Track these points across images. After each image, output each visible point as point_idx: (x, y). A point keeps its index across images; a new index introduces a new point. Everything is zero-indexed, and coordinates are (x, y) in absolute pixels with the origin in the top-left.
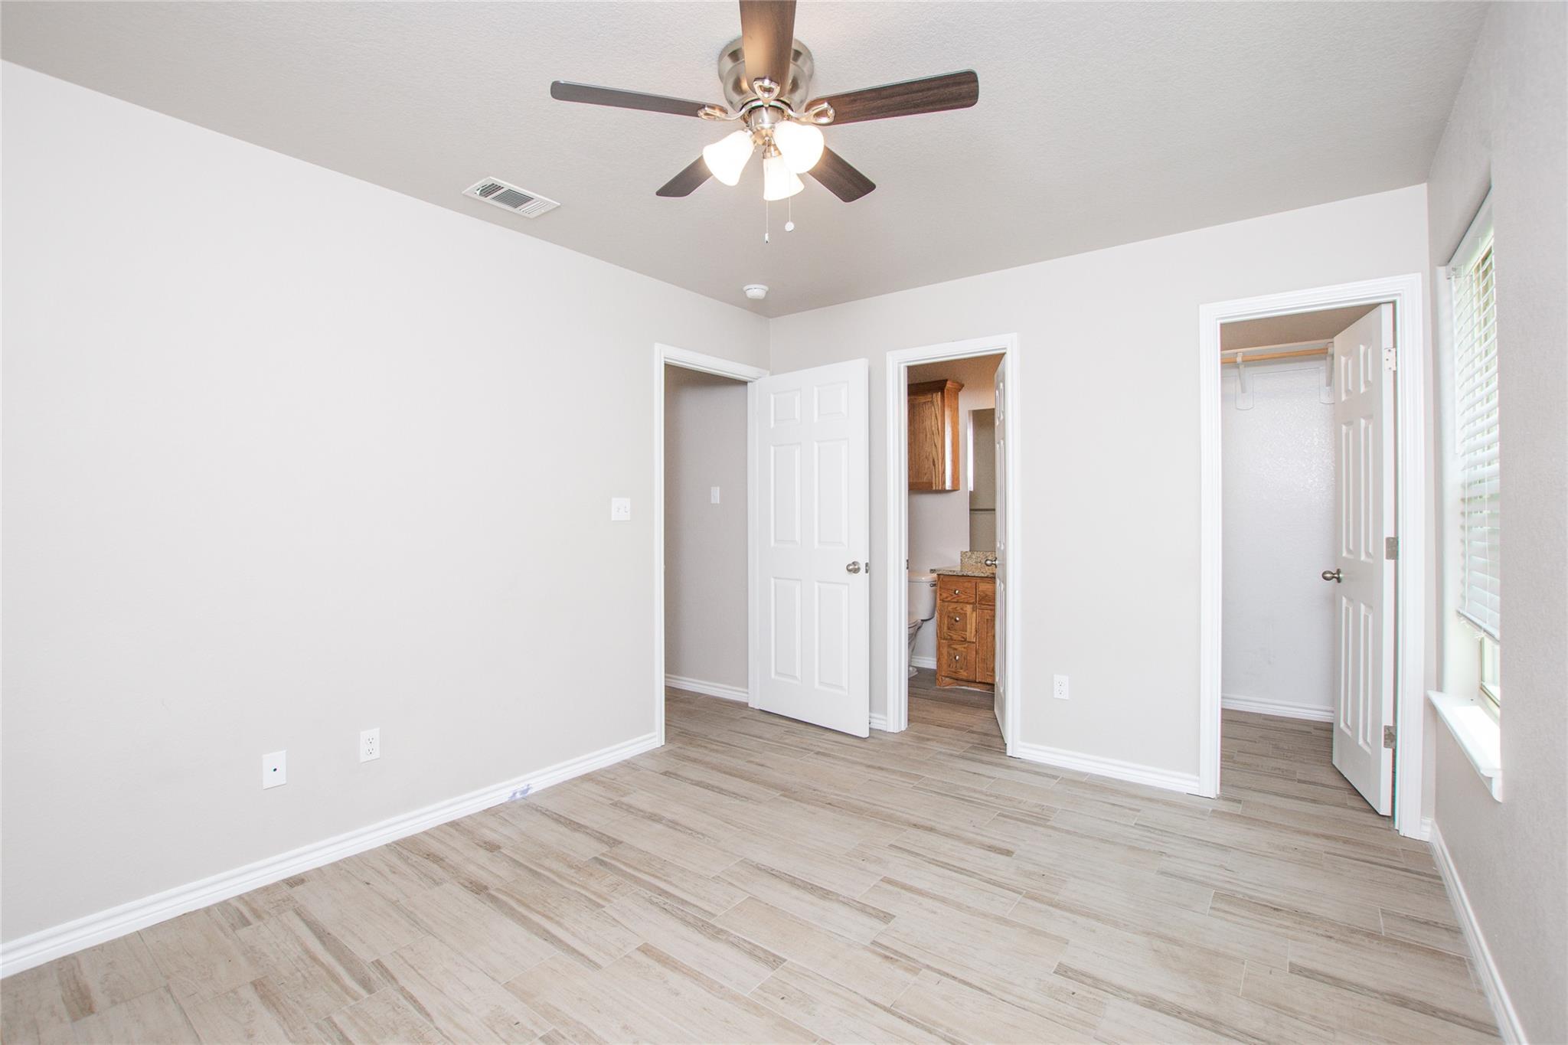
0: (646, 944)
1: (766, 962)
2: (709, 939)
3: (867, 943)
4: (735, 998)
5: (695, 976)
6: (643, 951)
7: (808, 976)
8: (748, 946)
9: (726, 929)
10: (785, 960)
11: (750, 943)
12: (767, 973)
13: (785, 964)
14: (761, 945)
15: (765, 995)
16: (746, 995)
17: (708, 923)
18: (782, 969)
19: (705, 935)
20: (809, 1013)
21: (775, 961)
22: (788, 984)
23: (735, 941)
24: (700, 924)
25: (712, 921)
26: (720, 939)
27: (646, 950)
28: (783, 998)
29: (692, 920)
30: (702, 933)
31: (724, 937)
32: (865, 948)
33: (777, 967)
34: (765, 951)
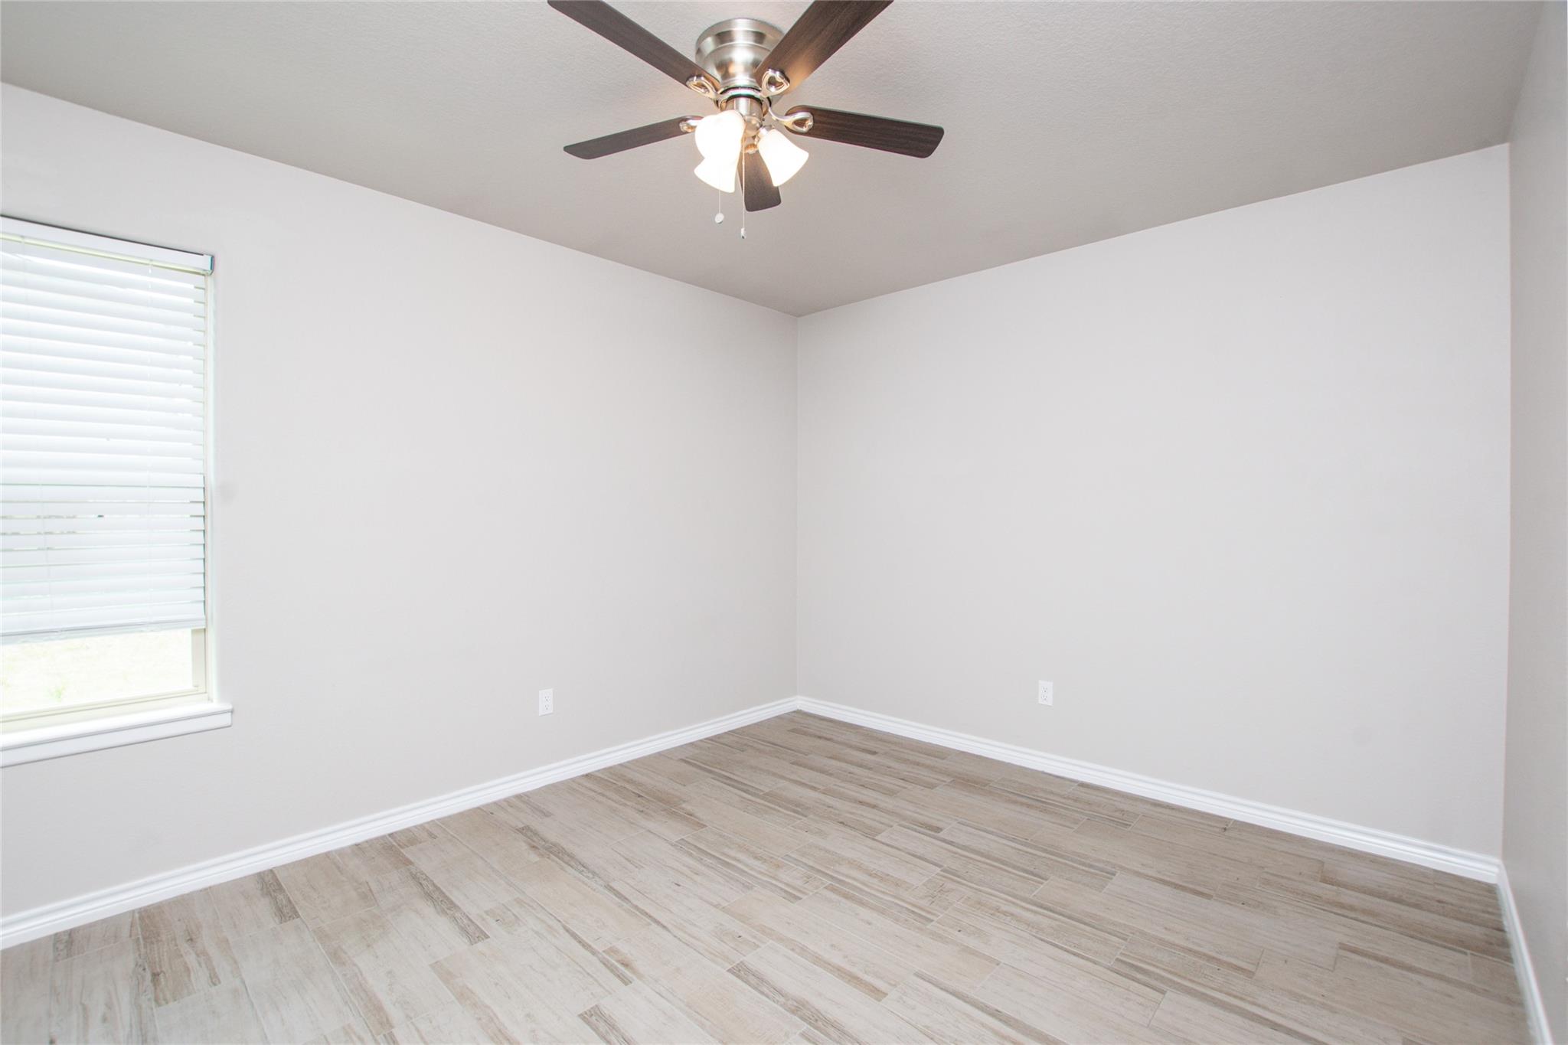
0: (880, 1001)
1: (748, 970)
2: (807, 1002)
3: (637, 982)
4: (781, 939)
5: (818, 960)
6: (879, 991)
7: (711, 953)
8: (765, 990)
9: (788, 1014)
10: (729, 971)
11: (762, 993)
12: (751, 960)
13: (730, 967)
14: (750, 988)
15: (754, 940)
16: (771, 941)
17: (810, 1023)
18: (734, 962)
19: (813, 1007)
20: (721, 925)
21: (740, 971)
22: (732, 948)
23: (778, 997)
24: (820, 1023)
25: (805, 1026)
26: (796, 1001)
27: (877, 994)
28: (740, 937)
29: (831, 1030)
30: (817, 1010)
31: (790, 1002)
32: (640, 976)
33: (738, 964)
34: (747, 982)
